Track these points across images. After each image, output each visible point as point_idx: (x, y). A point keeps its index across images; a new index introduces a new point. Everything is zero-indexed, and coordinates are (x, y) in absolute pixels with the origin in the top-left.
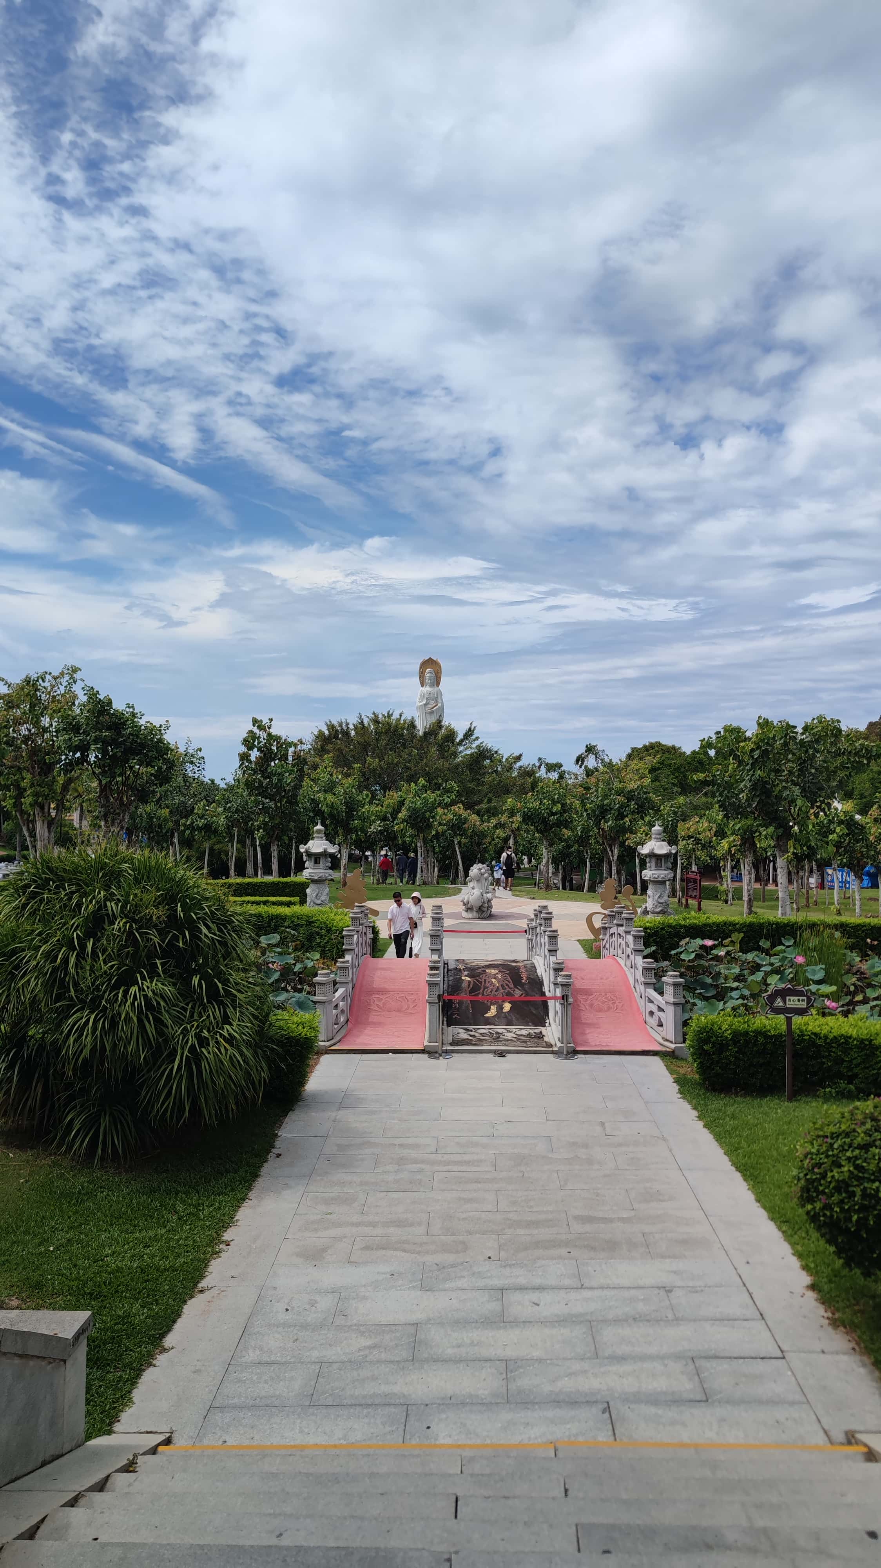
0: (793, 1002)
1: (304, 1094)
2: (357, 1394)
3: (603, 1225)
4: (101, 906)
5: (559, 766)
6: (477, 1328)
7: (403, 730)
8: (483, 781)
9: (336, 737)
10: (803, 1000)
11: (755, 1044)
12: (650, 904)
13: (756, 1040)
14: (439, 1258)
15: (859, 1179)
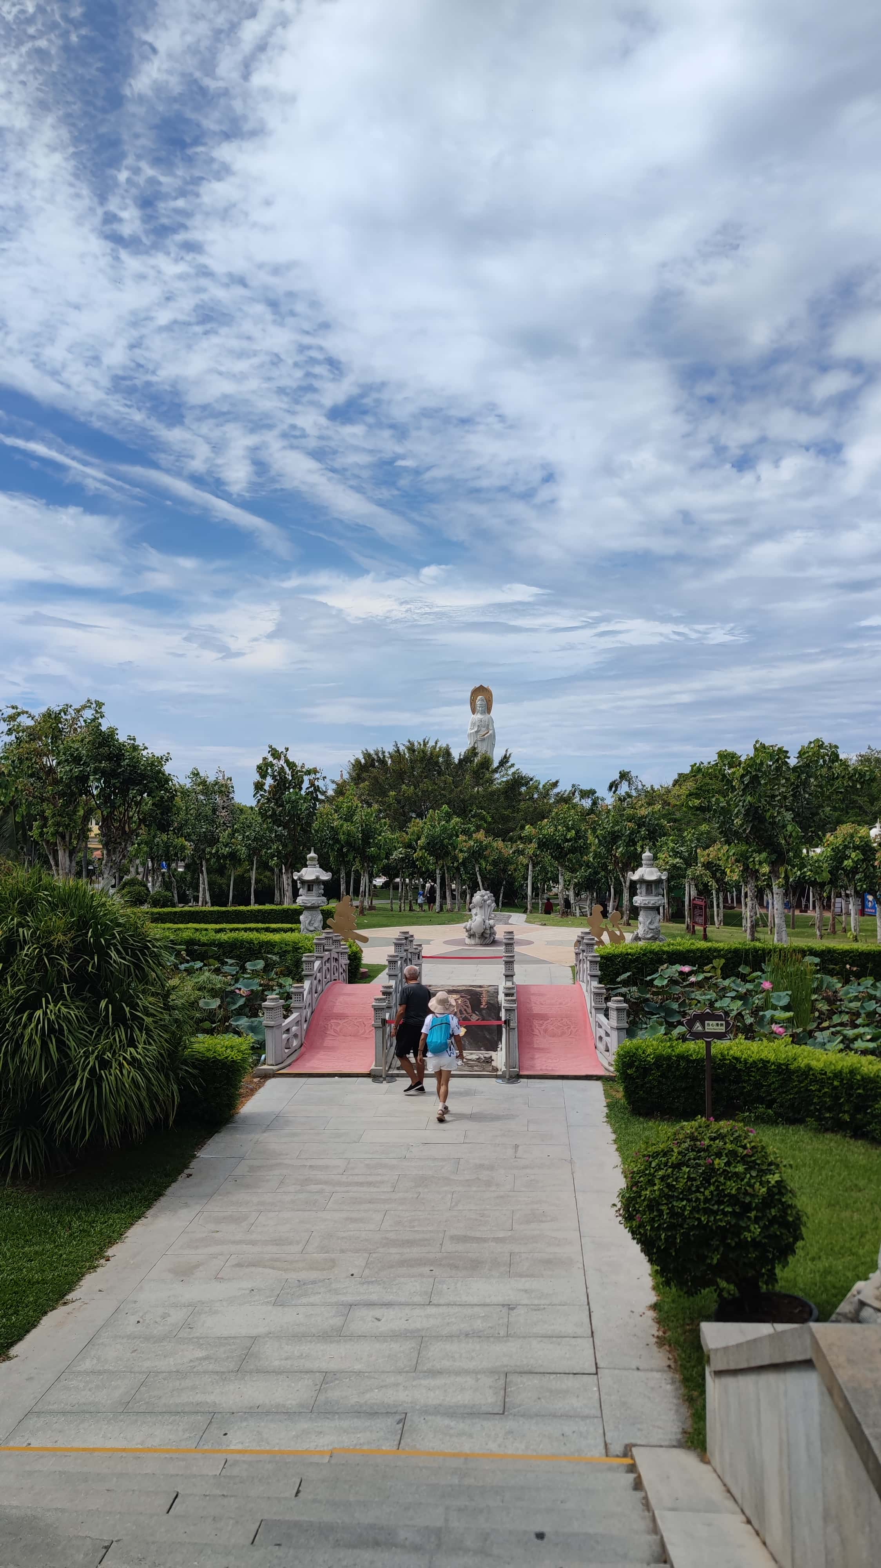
0: (712, 1026)
1: (237, 1117)
2: (171, 1402)
3: (475, 1245)
4: (13, 932)
5: (593, 792)
6: (311, 1342)
7: (438, 757)
8: (518, 809)
9: (373, 766)
10: (722, 1025)
11: (677, 1069)
12: (641, 930)
13: (679, 1065)
14: (304, 1275)
15: (669, 1197)
